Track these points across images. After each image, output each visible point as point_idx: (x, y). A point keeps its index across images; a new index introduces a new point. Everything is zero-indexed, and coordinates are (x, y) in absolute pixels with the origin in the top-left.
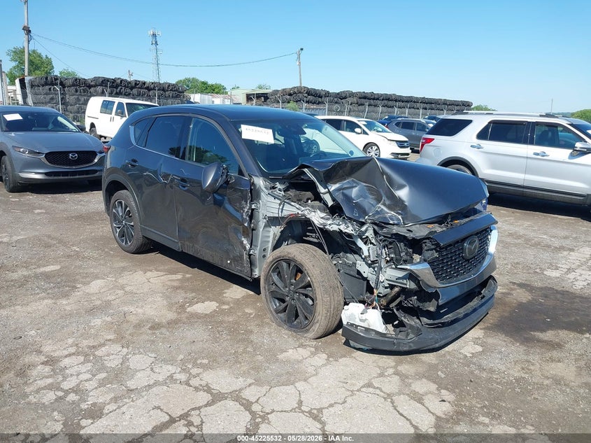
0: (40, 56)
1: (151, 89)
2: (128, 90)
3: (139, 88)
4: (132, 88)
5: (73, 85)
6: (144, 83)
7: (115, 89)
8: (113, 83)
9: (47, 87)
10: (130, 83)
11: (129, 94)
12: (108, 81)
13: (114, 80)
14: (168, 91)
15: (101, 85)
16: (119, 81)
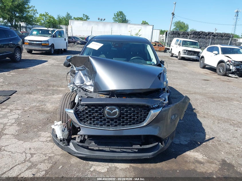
0: (184, 24)
1: (216, 36)
2: (205, 36)
3: (210, 35)
4: (206, 36)
5: (183, 34)
6: (213, 33)
7: (199, 36)
8: (198, 33)
9: (173, 35)
10: (206, 33)
11: (205, 38)
12: (196, 32)
13: (199, 32)
14: (224, 37)
15: (193, 34)
16: (201, 33)
